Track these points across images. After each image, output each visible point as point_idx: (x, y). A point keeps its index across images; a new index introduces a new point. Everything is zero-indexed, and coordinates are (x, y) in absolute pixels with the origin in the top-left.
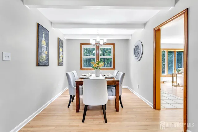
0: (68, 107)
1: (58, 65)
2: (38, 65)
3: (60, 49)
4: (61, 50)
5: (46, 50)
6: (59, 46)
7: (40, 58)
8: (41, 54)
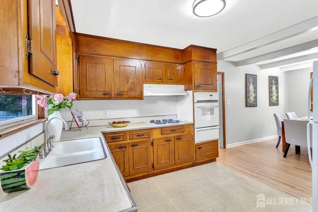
0: (277, 147)
1: (270, 105)
2: (246, 106)
3: (272, 88)
4: (274, 88)
5: (254, 93)
6: (270, 84)
7: (248, 100)
8: (249, 98)
